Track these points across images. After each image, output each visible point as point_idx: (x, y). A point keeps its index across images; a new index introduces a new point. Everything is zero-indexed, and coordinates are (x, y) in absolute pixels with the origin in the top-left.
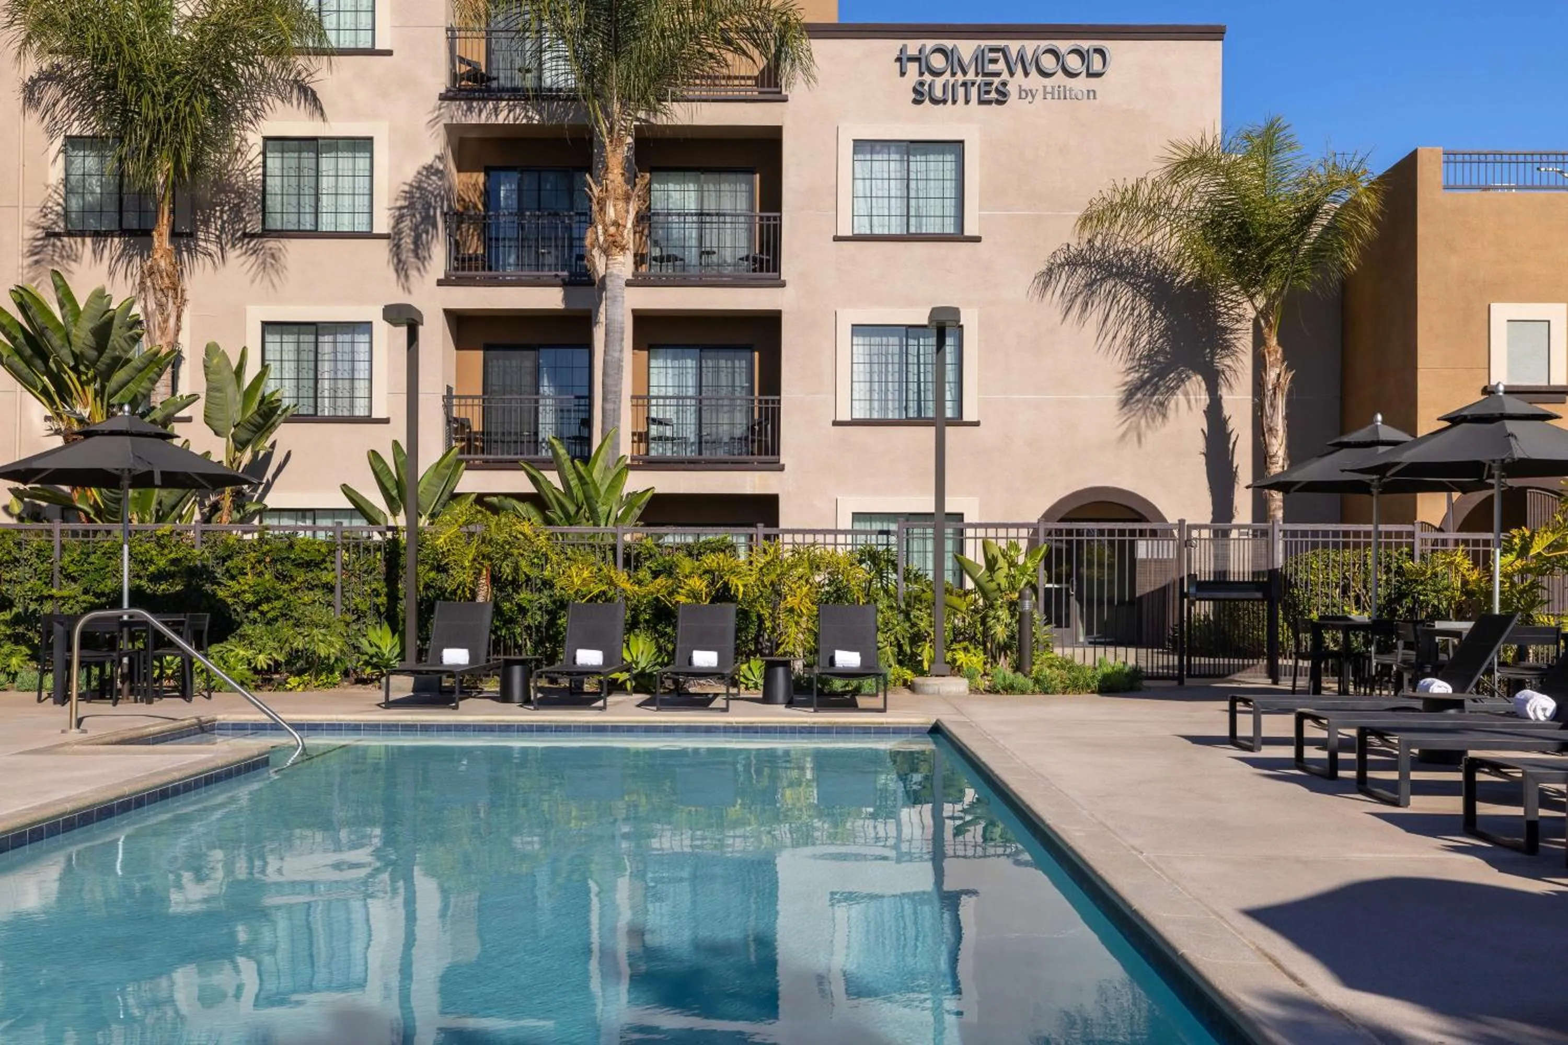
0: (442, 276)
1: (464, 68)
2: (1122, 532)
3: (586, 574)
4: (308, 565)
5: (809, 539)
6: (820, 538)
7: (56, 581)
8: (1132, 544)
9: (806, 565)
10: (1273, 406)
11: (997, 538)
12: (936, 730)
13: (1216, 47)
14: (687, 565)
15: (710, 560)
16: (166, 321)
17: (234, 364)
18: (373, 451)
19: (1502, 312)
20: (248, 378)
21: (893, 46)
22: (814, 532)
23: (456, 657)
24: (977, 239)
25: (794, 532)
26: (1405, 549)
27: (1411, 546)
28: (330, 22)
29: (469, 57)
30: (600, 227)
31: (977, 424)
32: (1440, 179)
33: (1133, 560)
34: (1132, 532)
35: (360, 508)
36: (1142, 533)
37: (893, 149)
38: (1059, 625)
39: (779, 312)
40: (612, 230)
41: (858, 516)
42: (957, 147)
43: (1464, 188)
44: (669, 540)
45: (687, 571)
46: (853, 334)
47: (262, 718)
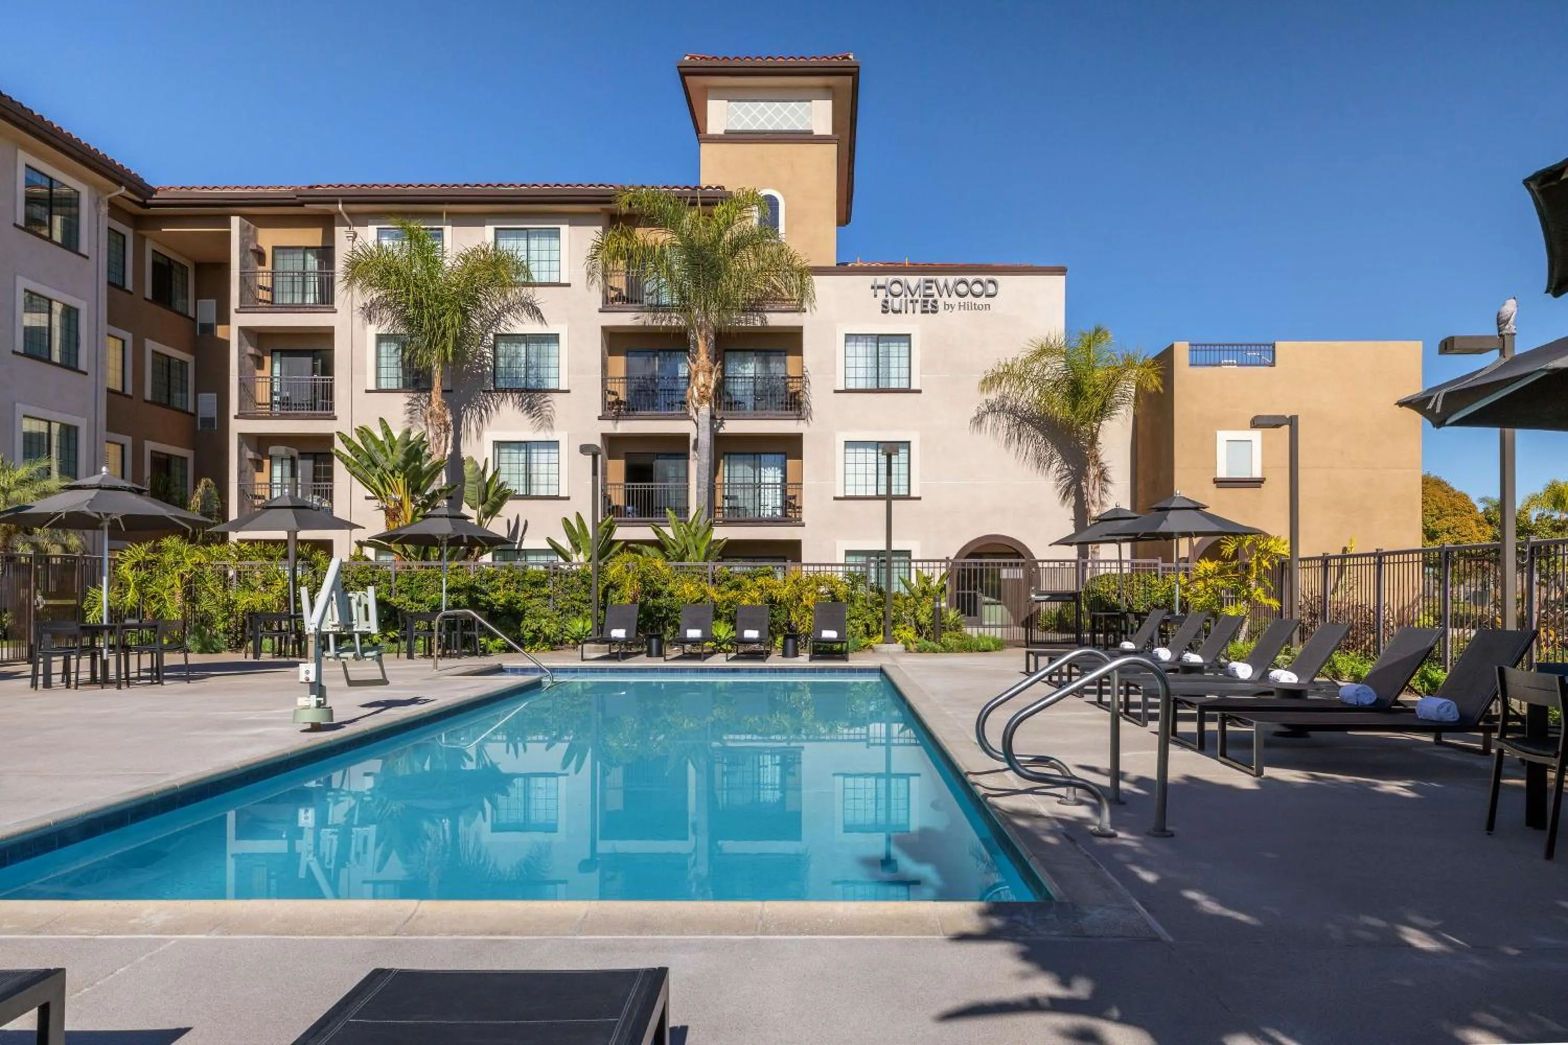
0: (600, 414)
1: (613, 294)
2: (993, 564)
3: (692, 589)
4: (535, 584)
5: (817, 568)
6: (823, 568)
7: (393, 594)
8: (999, 570)
9: (815, 583)
10: (1094, 488)
11: (922, 568)
12: (881, 671)
13: (1062, 279)
14: (748, 583)
15: (760, 581)
16: (440, 442)
17: (482, 468)
18: (565, 519)
19: (1223, 436)
20: (489, 474)
21: (870, 280)
22: (820, 565)
23: (619, 633)
24: (919, 391)
25: (808, 565)
26: (1154, 573)
27: (1156, 571)
28: (533, 267)
29: (616, 286)
30: (695, 388)
31: (919, 498)
32: (1187, 360)
33: (999, 579)
34: (999, 564)
35: (556, 550)
36: (1005, 564)
37: (869, 339)
38: (969, 615)
39: (801, 434)
40: (703, 389)
41: (848, 553)
42: (906, 338)
43: (1201, 365)
44: (737, 569)
45: (749, 587)
46: (846, 447)
47: (532, 665)
